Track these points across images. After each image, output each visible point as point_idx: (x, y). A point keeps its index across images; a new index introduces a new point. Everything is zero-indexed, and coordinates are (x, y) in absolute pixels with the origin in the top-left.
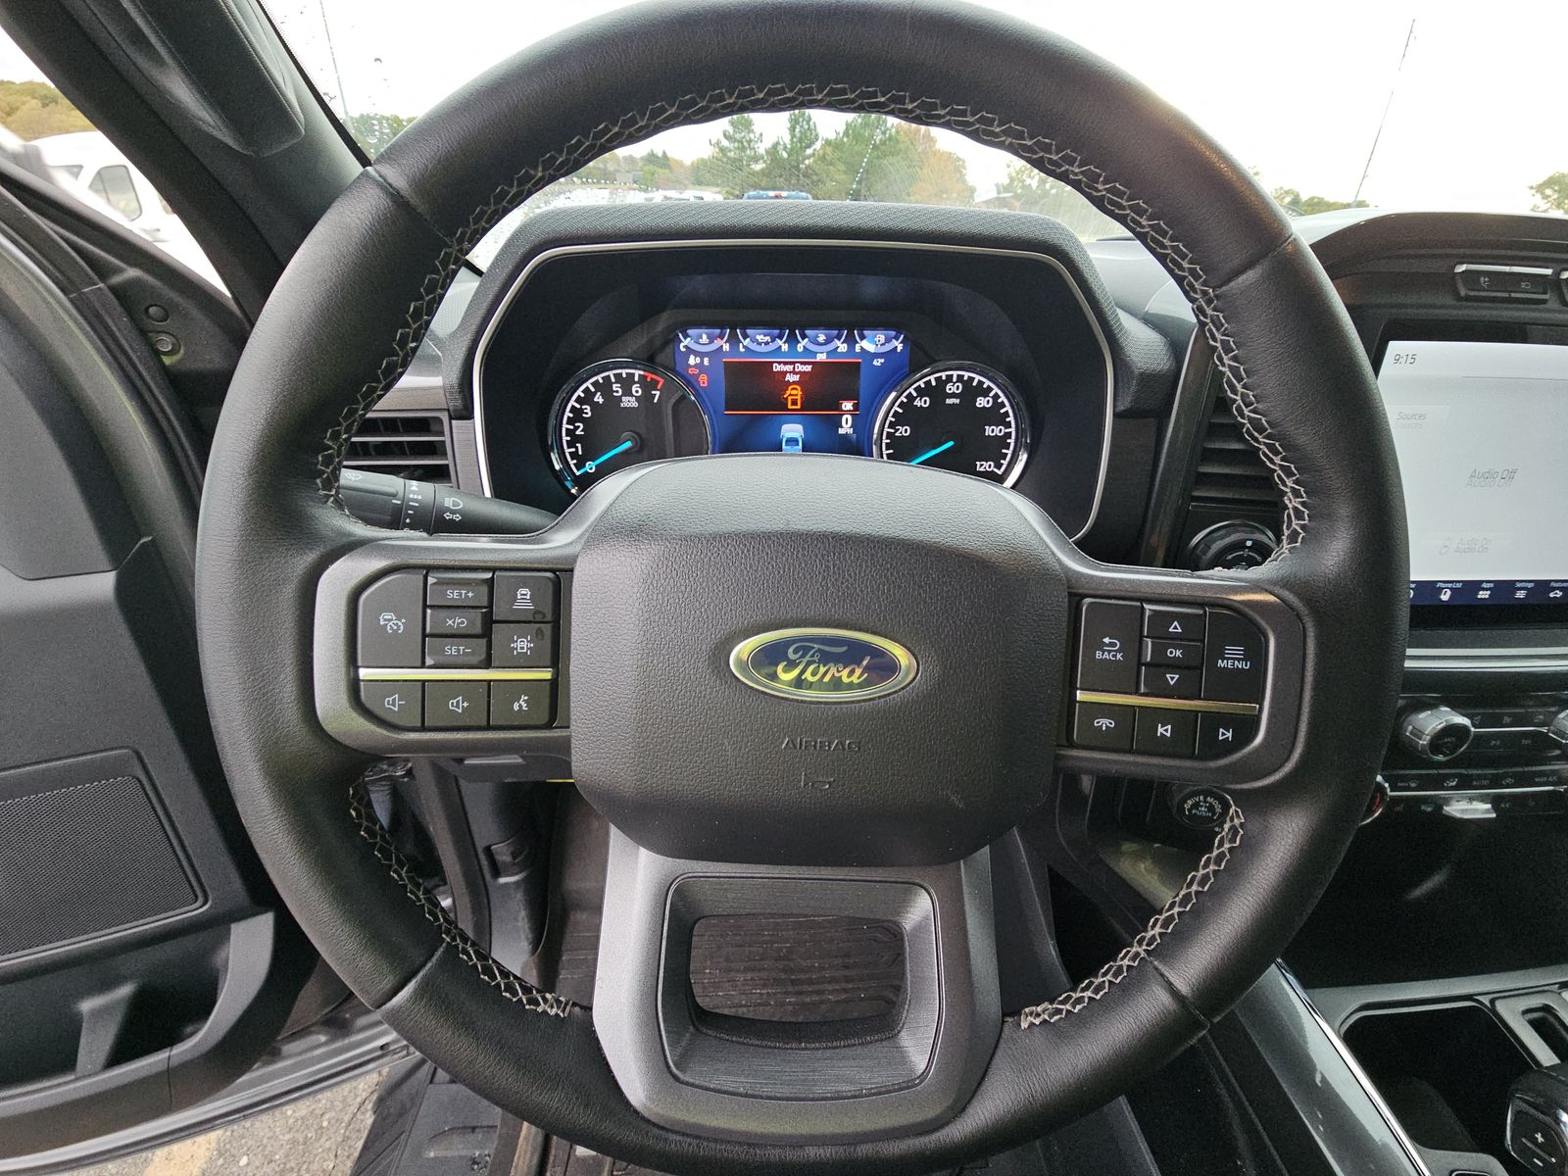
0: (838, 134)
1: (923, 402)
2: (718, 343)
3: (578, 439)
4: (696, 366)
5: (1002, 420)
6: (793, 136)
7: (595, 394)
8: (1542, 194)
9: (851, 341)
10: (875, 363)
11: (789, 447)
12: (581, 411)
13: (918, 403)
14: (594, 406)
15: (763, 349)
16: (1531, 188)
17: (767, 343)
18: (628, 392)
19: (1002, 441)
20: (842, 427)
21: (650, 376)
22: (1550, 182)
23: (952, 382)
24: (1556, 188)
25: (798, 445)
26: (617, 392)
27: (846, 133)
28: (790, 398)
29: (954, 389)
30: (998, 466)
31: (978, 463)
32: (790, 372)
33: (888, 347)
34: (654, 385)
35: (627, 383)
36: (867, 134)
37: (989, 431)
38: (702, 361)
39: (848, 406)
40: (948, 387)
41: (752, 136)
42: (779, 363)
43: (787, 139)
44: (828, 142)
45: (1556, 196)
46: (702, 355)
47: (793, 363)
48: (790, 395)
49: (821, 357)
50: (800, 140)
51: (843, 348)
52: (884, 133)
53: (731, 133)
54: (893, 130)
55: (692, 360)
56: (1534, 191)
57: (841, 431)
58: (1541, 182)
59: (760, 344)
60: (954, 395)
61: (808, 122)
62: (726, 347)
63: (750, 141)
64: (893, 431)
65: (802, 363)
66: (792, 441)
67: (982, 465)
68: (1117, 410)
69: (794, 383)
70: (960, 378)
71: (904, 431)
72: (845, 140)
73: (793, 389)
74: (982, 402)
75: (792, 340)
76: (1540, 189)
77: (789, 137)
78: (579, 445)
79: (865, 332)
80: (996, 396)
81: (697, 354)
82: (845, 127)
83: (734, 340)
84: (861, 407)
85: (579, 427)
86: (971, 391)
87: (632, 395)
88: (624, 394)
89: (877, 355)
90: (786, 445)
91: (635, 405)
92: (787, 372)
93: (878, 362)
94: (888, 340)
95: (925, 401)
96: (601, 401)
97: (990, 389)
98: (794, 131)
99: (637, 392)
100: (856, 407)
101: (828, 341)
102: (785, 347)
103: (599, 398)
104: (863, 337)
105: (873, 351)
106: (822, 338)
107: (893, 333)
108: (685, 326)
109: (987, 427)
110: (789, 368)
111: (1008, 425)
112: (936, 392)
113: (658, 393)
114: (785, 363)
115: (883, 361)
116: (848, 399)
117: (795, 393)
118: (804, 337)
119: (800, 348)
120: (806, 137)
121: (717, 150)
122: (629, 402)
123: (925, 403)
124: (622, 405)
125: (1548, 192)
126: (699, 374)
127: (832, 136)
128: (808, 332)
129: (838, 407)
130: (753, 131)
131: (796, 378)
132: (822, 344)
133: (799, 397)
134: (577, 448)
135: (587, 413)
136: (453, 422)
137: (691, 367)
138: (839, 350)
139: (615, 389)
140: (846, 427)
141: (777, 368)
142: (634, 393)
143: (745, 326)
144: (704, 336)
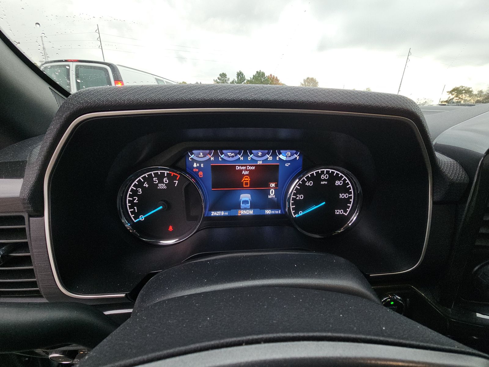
0: (251, 78)
1: (309, 184)
2: (208, 157)
3: (136, 204)
4: (197, 168)
5: (347, 191)
6: (238, 79)
7: (144, 183)
8: (451, 93)
9: (274, 155)
10: (286, 165)
11: (244, 205)
12: (137, 191)
13: (307, 184)
14: (144, 189)
15: (231, 159)
16: (448, 92)
17: (233, 157)
18: (161, 182)
19: (348, 200)
20: (270, 195)
21: (173, 174)
22: (454, 90)
23: (324, 174)
24: (456, 92)
25: (248, 204)
26: (156, 181)
27: (253, 78)
28: (244, 182)
29: (325, 177)
30: (346, 212)
31: (336, 211)
32: (244, 170)
33: (292, 158)
34: (175, 178)
35: (161, 178)
36: (259, 79)
37: (341, 196)
38: (200, 165)
39: (273, 185)
40: (322, 176)
41: (226, 79)
42: (239, 166)
43: (236, 80)
44: (248, 81)
45: (456, 94)
46: (200, 162)
47: (246, 166)
48: (245, 180)
49: (260, 163)
50: (240, 80)
51: (270, 158)
52: (264, 78)
53: (220, 78)
54: (267, 78)
55: (195, 165)
56: (449, 93)
57: (269, 197)
58: (451, 90)
59: (229, 157)
60: (324, 180)
61: (242, 76)
62: (212, 159)
63: (225, 80)
64: (295, 197)
65: (250, 166)
66: (245, 202)
67: (337, 212)
68: (434, 200)
69: (246, 175)
70: (328, 172)
71: (300, 197)
72: (253, 80)
73: (245, 178)
74: (338, 183)
75: (245, 155)
76: (451, 92)
77: (237, 79)
78: (136, 208)
79: (281, 151)
80: (345, 180)
81: (197, 162)
82: (253, 77)
83: (216, 155)
84: (279, 185)
85: (136, 199)
86: (333, 178)
87: (164, 183)
88: (159, 182)
89: (287, 161)
90: (242, 204)
91: (165, 187)
92: (243, 170)
93: (287, 165)
94: (292, 155)
95: (311, 183)
96: (147, 186)
97: (342, 177)
98: (238, 77)
99: (166, 181)
100: (277, 185)
101: (263, 155)
102: (242, 158)
103: (146, 185)
104: (280, 153)
105: (285, 160)
106: (260, 154)
107: (295, 151)
108: (191, 150)
109: (340, 194)
110: (244, 168)
111: (350, 193)
112: (317, 179)
113: (177, 182)
114: (242, 166)
115: (289, 164)
116: (273, 182)
117: (246, 180)
118: (251, 153)
119: (249, 158)
120: (242, 79)
121: (216, 82)
122: (162, 186)
123: (311, 184)
124: (158, 188)
125: (453, 93)
126: (198, 172)
127: (249, 79)
128: (253, 151)
129: (268, 186)
130: (226, 78)
131: (247, 173)
132: (260, 157)
133: (249, 182)
134: (135, 209)
135: (140, 192)
136: (31, 219)
137: (195, 168)
138: (268, 159)
139: (154, 180)
140: (272, 194)
141: (238, 168)
142: (165, 182)
143: (222, 149)
144: (201, 154)
